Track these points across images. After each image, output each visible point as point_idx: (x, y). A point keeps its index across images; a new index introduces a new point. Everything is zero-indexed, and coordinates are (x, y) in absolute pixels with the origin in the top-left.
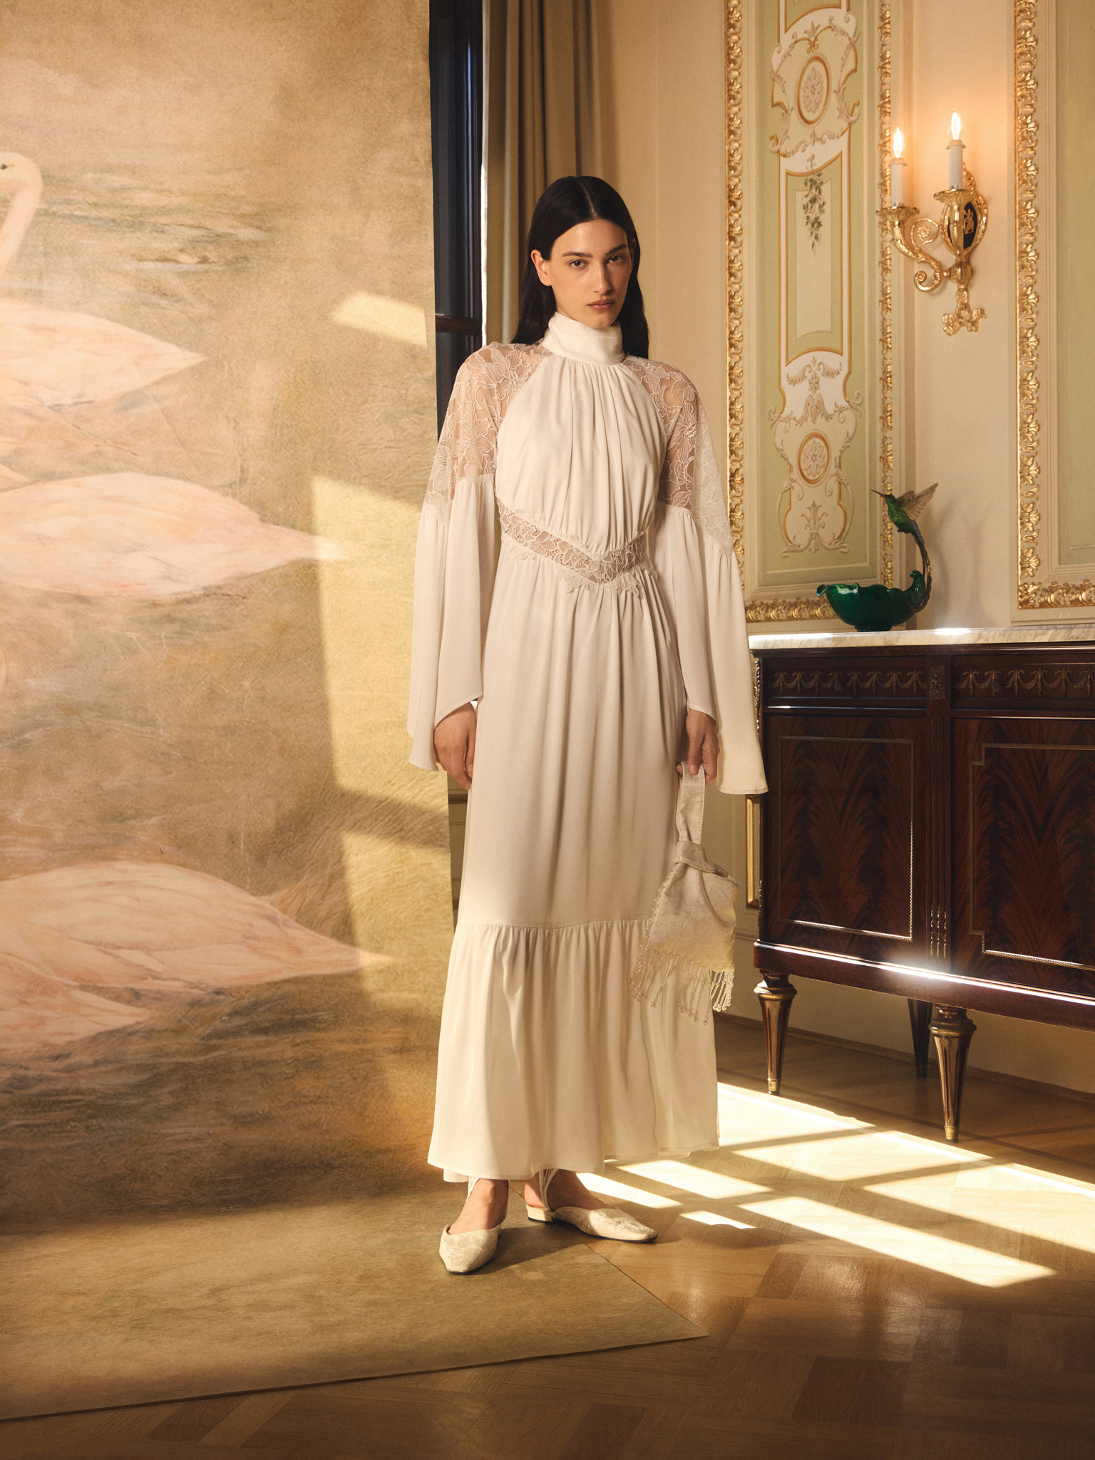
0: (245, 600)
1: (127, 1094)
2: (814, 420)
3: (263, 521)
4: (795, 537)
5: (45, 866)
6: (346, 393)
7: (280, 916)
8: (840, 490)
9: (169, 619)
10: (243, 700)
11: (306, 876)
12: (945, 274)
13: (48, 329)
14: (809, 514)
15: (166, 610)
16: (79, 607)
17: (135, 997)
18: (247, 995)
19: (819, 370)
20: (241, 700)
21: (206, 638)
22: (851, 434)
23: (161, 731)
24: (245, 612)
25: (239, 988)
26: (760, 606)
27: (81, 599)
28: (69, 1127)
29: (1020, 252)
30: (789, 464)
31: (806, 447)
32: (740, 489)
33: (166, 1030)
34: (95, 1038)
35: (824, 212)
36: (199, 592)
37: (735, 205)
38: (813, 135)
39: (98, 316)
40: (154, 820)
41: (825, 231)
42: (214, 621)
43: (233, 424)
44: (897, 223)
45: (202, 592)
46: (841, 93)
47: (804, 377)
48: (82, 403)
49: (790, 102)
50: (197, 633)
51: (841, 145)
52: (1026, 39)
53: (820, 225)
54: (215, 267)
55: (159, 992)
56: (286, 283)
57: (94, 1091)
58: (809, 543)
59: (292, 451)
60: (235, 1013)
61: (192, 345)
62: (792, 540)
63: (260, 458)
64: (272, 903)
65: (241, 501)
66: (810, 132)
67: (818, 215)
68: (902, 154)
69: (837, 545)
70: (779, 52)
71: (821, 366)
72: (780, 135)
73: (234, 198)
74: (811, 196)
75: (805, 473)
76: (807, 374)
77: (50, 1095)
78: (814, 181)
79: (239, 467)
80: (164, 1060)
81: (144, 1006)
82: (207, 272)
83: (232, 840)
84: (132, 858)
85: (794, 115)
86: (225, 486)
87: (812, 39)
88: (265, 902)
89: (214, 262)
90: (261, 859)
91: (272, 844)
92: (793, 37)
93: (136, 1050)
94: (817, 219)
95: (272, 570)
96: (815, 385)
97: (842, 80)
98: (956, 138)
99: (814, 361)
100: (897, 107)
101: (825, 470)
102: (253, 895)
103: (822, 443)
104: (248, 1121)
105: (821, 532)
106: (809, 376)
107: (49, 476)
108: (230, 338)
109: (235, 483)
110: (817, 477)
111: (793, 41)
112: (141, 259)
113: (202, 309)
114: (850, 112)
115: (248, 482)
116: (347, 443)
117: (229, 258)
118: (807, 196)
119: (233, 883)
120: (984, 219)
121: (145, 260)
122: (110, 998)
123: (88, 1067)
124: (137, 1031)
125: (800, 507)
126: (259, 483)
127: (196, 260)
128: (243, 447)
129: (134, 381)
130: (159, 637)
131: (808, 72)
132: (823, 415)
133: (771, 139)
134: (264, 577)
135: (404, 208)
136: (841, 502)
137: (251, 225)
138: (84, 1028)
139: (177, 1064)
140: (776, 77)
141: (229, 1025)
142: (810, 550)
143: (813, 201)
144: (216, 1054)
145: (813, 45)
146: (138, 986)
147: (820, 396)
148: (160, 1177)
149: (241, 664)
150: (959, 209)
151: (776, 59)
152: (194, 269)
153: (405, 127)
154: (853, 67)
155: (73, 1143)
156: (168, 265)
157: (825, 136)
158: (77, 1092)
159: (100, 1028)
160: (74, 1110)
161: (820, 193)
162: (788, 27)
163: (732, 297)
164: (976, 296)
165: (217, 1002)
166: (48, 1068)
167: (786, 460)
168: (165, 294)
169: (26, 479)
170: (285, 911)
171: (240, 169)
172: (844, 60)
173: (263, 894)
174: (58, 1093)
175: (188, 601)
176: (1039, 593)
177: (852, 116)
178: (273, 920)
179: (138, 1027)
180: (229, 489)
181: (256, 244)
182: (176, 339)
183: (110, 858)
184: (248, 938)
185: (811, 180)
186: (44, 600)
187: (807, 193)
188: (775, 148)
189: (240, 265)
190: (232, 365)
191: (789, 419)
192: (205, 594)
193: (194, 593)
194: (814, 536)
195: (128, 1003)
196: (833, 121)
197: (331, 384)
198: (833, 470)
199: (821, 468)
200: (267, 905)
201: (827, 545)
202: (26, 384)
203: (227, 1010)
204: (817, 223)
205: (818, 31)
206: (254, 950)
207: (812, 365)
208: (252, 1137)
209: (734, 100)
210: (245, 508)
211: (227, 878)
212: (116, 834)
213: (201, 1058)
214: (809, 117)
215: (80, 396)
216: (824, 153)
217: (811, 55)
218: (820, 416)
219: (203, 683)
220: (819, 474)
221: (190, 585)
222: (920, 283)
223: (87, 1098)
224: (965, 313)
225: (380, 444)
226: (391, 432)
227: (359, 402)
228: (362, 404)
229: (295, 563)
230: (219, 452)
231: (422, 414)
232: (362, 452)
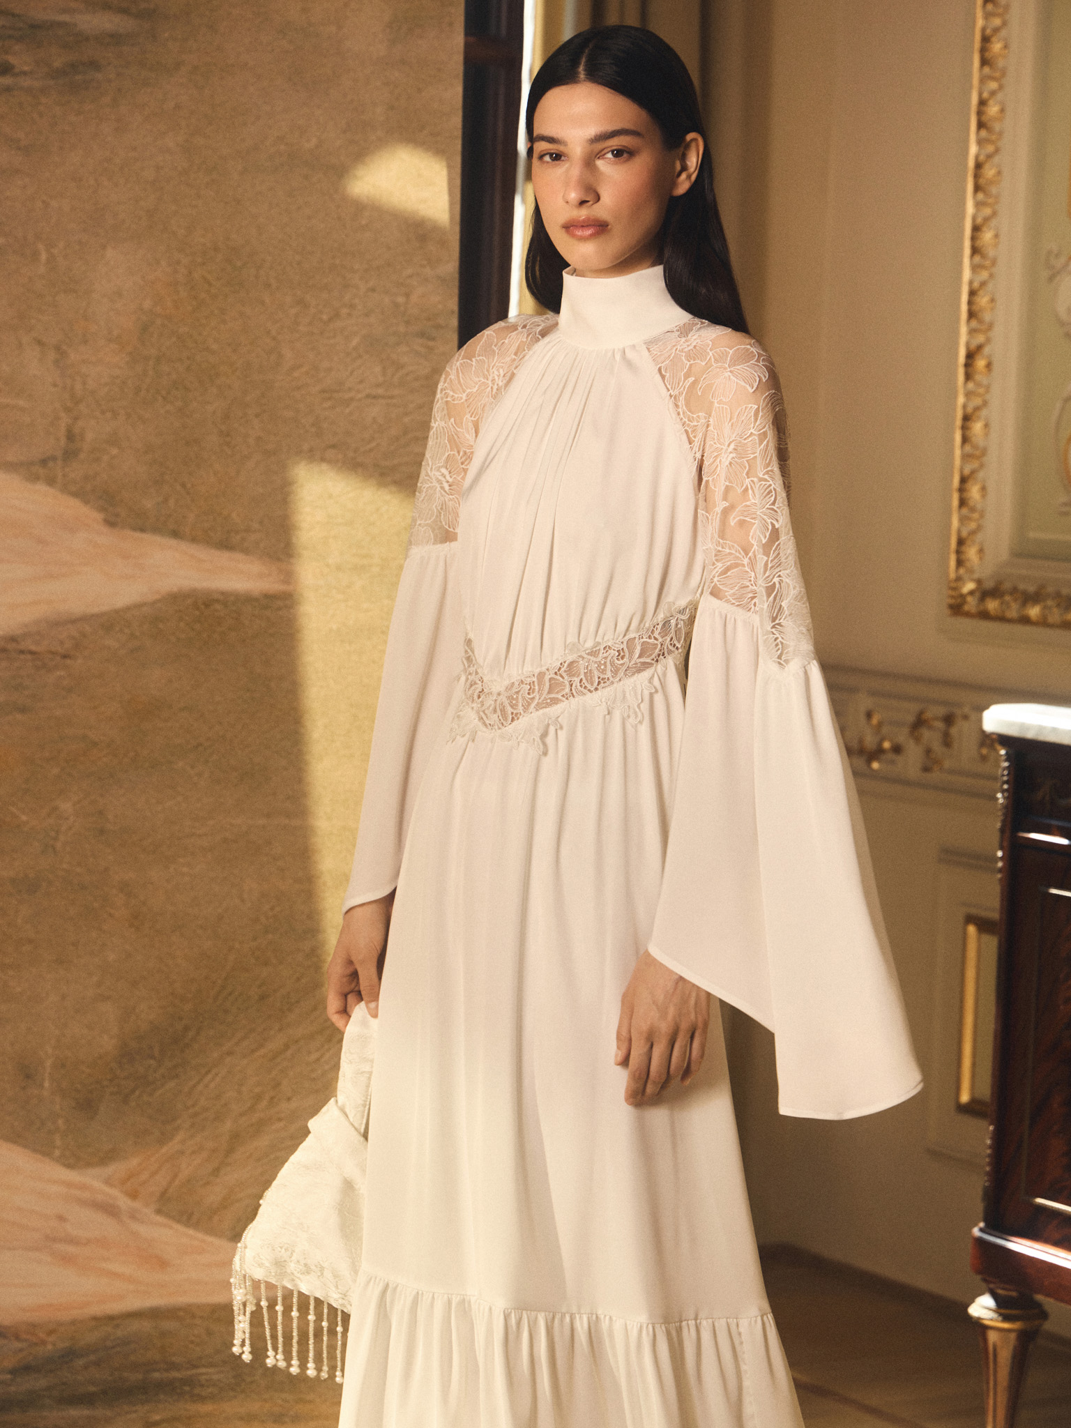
0: (68, 662)
3: (111, 523)
7: (123, 1202)
10: (57, 832)
18: (51, 1339)
20: (53, 834)
24: (67, 681)
25: (36, 1327)
43: (52, 355)
54: (26, 82)
60: (25, 1369)
63: (109, 415)
64: (107, 1181)
65: (64, 489)
79: (63, 430)
83: (31, 1074)
86: (32, 463)
88: (93, 1180)
89: (25, 73)
90: (87, 1105)
91: (111, 1080)
95: (128, 608)
102: (69, 1166)
108: (54, 203)
109: (54, 458)
115: (82, 456)
117: (58, 64)
126: (106, 458)
128: (73, 396)
134: (110, 622)
141: (12, 1389)
149: (56, 771)
170: (133, 1195)
173: (89, 1165)
178: (107, 1209)
180: (42, 469)
181: (115, 39)
184: (54, 1240)
189: (79, 77)
190: (55, 251)
200: (97, 1184)
203: (10, 1363)
206: (67, 1260)
210: (74, 502)
225: (358, 391)
226: (378, 369)
227: (325, 317)
228: (330, 320)
229: (175, 598)
230: (21, 403)
231: (433, 339)
232: (329, 404)
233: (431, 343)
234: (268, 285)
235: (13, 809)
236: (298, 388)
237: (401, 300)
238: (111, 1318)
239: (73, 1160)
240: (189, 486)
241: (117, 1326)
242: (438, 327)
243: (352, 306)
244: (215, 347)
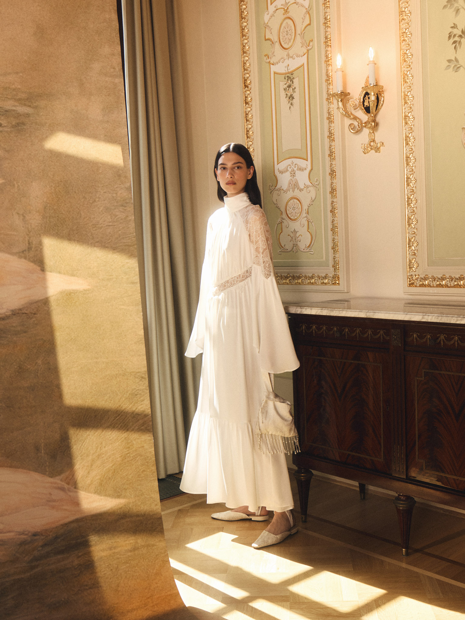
0: (36, 315)
2: (293, 191)
4: (285, 245)
6: (84, 197)
7: (66, 486)
8: (308, 224)
10: (38, 370)
12: (364, 125)
14: (291, 234)
18: (51, 534)
19: (295, 167)
20: (37, 371)
21: (15, 339)
22: (313, 199)
24: (36, 322)
25: (46, 530)
29: (405, 116)
30: (280, 211)
31: (289, 203)
33: (7, 561)
35: (295, 92)
36: (9, 313)
37: (248, 87)
38: (288, 55)
41: (296, 101)
42: (19, 329)
43: (22, 217)
44: (340, 100)
46: (302, 35)
47: (287, 170)
49: (275, 39)
50: (9, 336)
51: (304, 60)
52: (405, 12)
53: (293, 98)
54: (6, 129)
58: (293, 249)
60: (45, 545)
62: (283, 246)
63: (38, 235)
64: (61, 480)
65: (29, 260)
66: (286, 53)
67: (292, 93)
68: (341, 66)
69: (308, 250)
70: (268, 14)
71: (296, 165)
72: (270, 54)
73: (14, 90)
74: (288, 84)
75: (290, 216)
76: (288, 168)
78: (289, 77)
79: (27, 241)
83: (37, 449)
85: (277, 45)
86: (20, 252)
87: (286, 8)
88: (58, 480)
89: (5, 126)
90: (53, 457)
91: (59, 448)
92: (275, 7)
94: (291, 95)
96: (293, 174)
97: (303, 29)
98: (372, 60)
99: (293, 163)
100: (334, 42)
101: (300, 214)
102: (52, 477)
103: (298, 202)
105: (299, 243)
106: (290, 170)
108: (17, 169)
109: (25, 250)
110: (296, 217)
111: (276, 9)
114: (308, 44)
115: (33, 249)
117: (14, 123)
118: (285, 84)
119: (39, 472)
120: (382, 99)
125: (287, 231)
128: (28, 230)
131: (283, 25)
132: (298, 189)
133: (265, 56)
135: (109, 95)
136: (309, 230)
137: (25, 105)
139: (15, 580)
140: (266, 26)
141: (42, 552)
142: (293, 252)
143: (289, 86)
144: (36, 570)
145: (286, 11)
147: (296, 180)
149: (35, 351)
150: (374, 95)
151: (266, 18)
153: (106, 50)
154: (308, 22)
157: (294, 55)
161: (293, 83)
162: (272, 2)
163: (248, 131)
164: (379, 136)
165: (35, 540)
167: (279, 209)
171: (17, 73)
172: (303, 19)
173: (56, 476)
175: (3, 319)
176: (419, 280)
177: (309, 46)
178: (62, 489)
180: (22, 254)
181: (28, 115)
184: (49, 501)
185: (288, 77)
187: (285, 83)
188: (268, 60)
189: (20, 128)
190: (19, 184)
191: (280, 189)
192: (12, 314)
193: (7, 314)
194: (295, 245)
196: (298, 48)
198: (304, 215)
199: (298, 214)
200: (59, 482)
201: (301, 250)
203: (40, 544)
204: (291, 97)
205: (289, 4)
206: (53, 507)
207: (291, 165)
209: (245, 36)
210: (32, 264)
211: (36, 470)
213: (28, 574)
214: (285, 46)
216: (294, 64)
217: (285, 16)
218: (296, 189)
219: (14, 364)
220: (297, 216)
222: (352, 129)
224: (372, 144)
225: (104, 224)
226: (109, 217)
227: (91, 202)
228: (93, 203)
229: (62, 292)
230: (15, 233)
231: (125, 207)
232: (94, 229)
233: (125, 208)
234: (75, 192)
235: (26, 365)
236: (86, 224)
237: (114, 195)
238: (66, 524)
239: (52, 475)
240: (61, 257)
241: (67, 527)
242: (127, 203)
243: (99, 198)
244: (64, 212)
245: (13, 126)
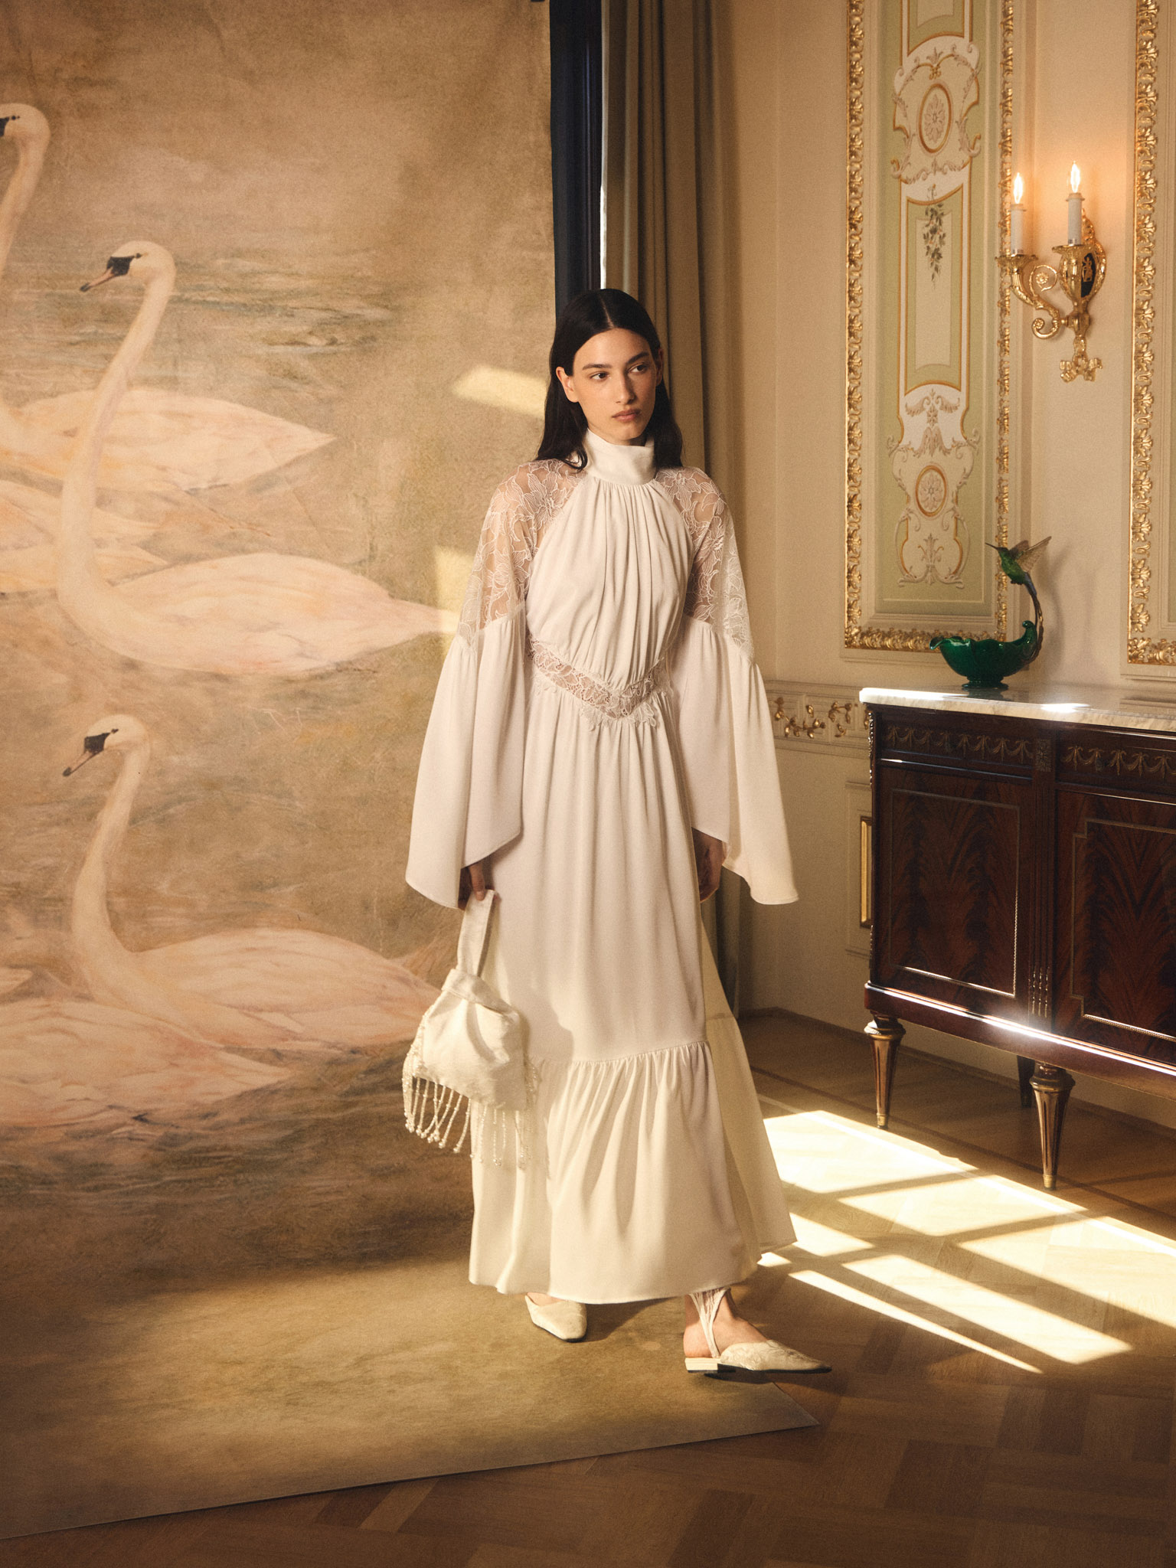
0: (376, 675)
1: (271, 1149)
2: (932, 453)
3: (392, 597)
4: (911, 567)
5: (191, 935)
6: (471, 469)
7: (411, 976)
8: (956, 527)
9: (303, 694)
10: (375, 771)
11: (436, 939)
12: (1063, 321)
13: (183, 415)
14: (924, 545)
15: (300, 686)
16: (218, 685)
17: (277, 1057)
18: (382, 1054)
19: (937, 403)
20: (373, 772)
21: (339, 712)
22: (967, 471)
23: (297, 803)
24: (375, 686)
25: (373, 1047)
26: (877, 634)
27: (218, 677)
28: (218, 1182)
29: (1137, 309)
30: (906, 494)
31: (923, 479)
32: (858, 515)
33: (307, 1088)
34: (240, 1097)
35: (944, 244)
36: (332, 668)
37: (856, 228)
38: (935, 164)
39: (231, 401)
40: (291, 888)
41: (945, 263)
42: (346, 696)
43: (362, 502)
44: (1016, 270)
45: (334, 668)
46: (963, 124)
47: (923, 409)
48: (216, 486)
49: (913, 129)
50: (329, 707)
51: (963, 177)
52: (1147, 94)
53: (940, 256)
54: (343, 349)
55: (299, 1052)
56: (412, 361)
57: (239, 1148)
58: (926, 576)
59: (419, 527)
60: (370, 1071)
61: (321, 426)
62: (908, 569)
64: (404, 965)
65: (370, 578)
66: (931, 160)
67: (939, 246)
68: (1022, 200)
69: (953, 580)
70: (901, 75)
71: (940, 400)
72: (902, 159)
73: (361, 279)
74: (931, 225)
75: (923, 505)
76: (925, 405)
77: (200, 1152)
78: (935, 211)
79: (368, 545)
80: (305, 1117)
81: (286, 1065)
82: (335, 353)
83: (366, 906)
84: (271, 925)
85: (916, 142)
86: (354, 564)
87: (935, 66)
88: (397, 964)
89: (342, 344)
90: (393, 922)
92: (916, 61)
93: (279, 1108)
94: (937, 250)
95: (401, 644)
96: (933, 418)
97: (964, 112)
98: (1075, 191)
99: (933, 393)
100: (1019, 146)
101: (942, 505)
102: (388, 958)
103: (939, 477)
104: (382, 1174)
105: (937, 564)
106: (927, 408)
107: (188, 559)
108: (359, 417)
109: (365, 561)
110: (934, 510)
111: (915, 65)
112: (272, 344)
113: (331, 390)
114: (971, 144)
115: (377, 559)
116: (472, 517)
117: (356, 338)
118: (927, 226)
119: (366, 947)
120: (1103, 268)
121: (276, 344)
122: (254, 1059)
123: (235, 1124)
124: (280, 1090)
125: (916, 538)
126: (388, 559)
127: (325, 342)
128: (372, 525)
129: (267, 463)
130: (294, 713)
131: (930, 99)
132: (940, 449)
133: (892, 163)
134: (393, 652)
135: (527, 283)
136: (957, 538)
137: (377, 305)
138: (230, 1088)
139: (318, 1120)
140: (898, 101)
141: (365, 1082)
142: (926, 582)
143: (934, 231)
144: (353, 1110)
145: (935, 72)
146: (280, 1046)
147: (938, 430)
148: (304, 1229)
149: (372, 737)
150: (1077, 263)
151: (898, 82)
152: (322, 352)
154: (974, 99)
155: (222, 1197)
156: (298, 349)
157: (946, 167)
158: (226, 1148)
159: (245, 1088)
160: (223, 1166)
161: (940, 224)
162: (911, 49)
163: (851, 321)
164: (1094, 345)
165: (354, 1060)
166: (198, 1127)
167: (904, 490)
168: (295, 377)
169: (165, 563)
170: (415, 973)
171: (367, 250)
172: (966, 91)
174: (208, 1150)
175: (322, 677)
176: (1148, 648)
177: (973, 149)
178: (404, 981)
179: (279, 1086)
180: (359, 567)
182: (305, 421)
183: (249, 925)
185: (932, 210)
186: (185, 678)
187: (927, 222)
188: (897, 173)
189: (366, 345)
190: (360, 444)
191: (907, 449)
193: (327, 668)
194: (931, 569)
195: (271, 1063)
196: (953, 152)
197: (456, 460)
198: (950, 505)
199: (940, 500)
200: (400, 967)
201: (943, 579)
202: (164, 469)
203: (363, 1068)
204: (936, 255)
205: (942, 57)
206: (388, 1010)
207: (931, 397)
208: (388, 1189)
209: (856, 119)
210: (375, 585)
211: (361, 942)
212: (256, 903)
213: (339, 1114)
214: (931, 145)
215: (215, 479)
216: (946, 183)
217: (932, 82)
218: (937, 450)
219: (336, 755)
220: (936, 507)
221: (323, 661)
222: (1038, 330)
223: (235, 1154)
224: (1081, 361)
229: (422, 637)
230: (349, 530)
235: (355, 759)
244: (434, 495)
245: (357, 344)
